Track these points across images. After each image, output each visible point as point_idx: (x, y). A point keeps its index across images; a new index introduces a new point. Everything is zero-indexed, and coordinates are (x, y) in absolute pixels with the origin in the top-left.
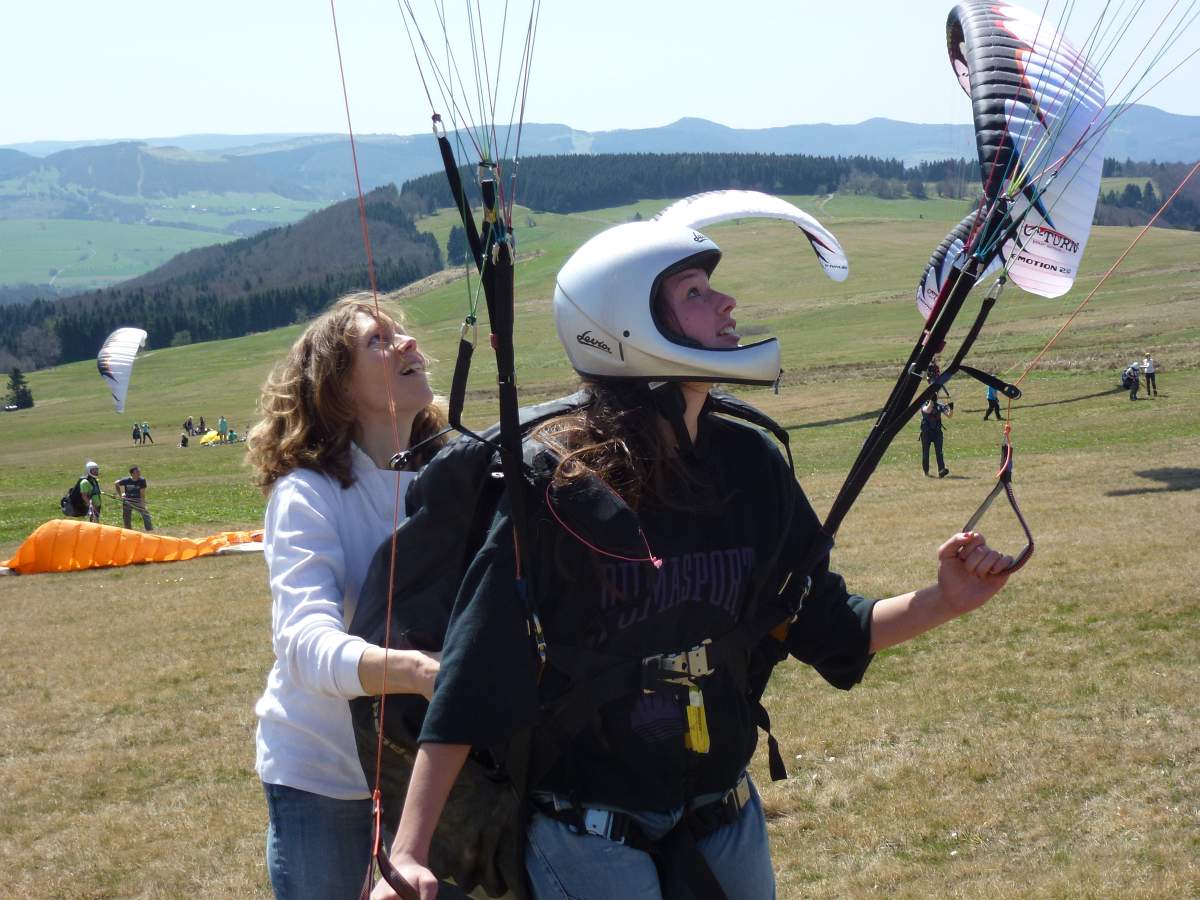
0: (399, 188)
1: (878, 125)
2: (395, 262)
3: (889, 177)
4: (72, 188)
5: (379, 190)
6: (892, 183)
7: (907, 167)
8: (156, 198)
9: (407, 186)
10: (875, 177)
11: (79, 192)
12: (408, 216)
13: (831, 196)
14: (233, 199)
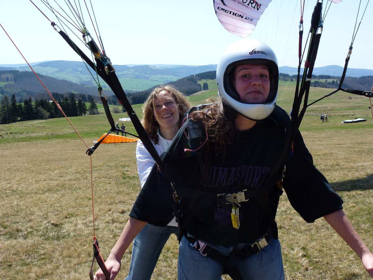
0: (195, 75)
1: (285, 67)
2: (193, 89)
4: (136, 73)
5: (191, 76)
7: (290, 75)
8: (151, 75)
9: (196, 75)
11: (138, 74)
12: (196, 81)
14: (165, 76)
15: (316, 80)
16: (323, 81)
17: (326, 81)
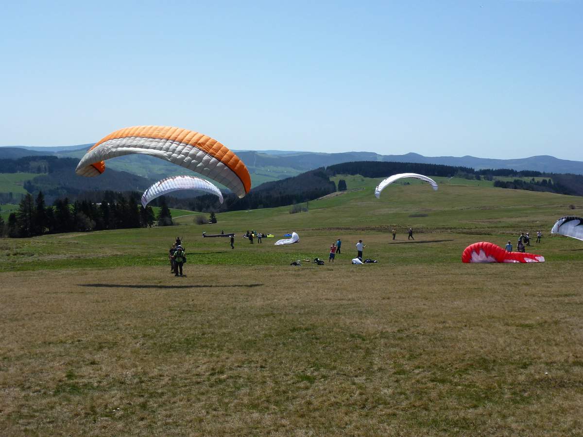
0: (326, 169)
1: (468, 158)
2: (323, 189)
3: (470, 173)
5: (320, 168)
6: (470, 175)
7: (475, 170)
9: (328, 168)
10: (465, 173)
12: (328, 176)
13: (452, 177)
15: (517, 178)
16: (528, 179)
17: (533, 180)
